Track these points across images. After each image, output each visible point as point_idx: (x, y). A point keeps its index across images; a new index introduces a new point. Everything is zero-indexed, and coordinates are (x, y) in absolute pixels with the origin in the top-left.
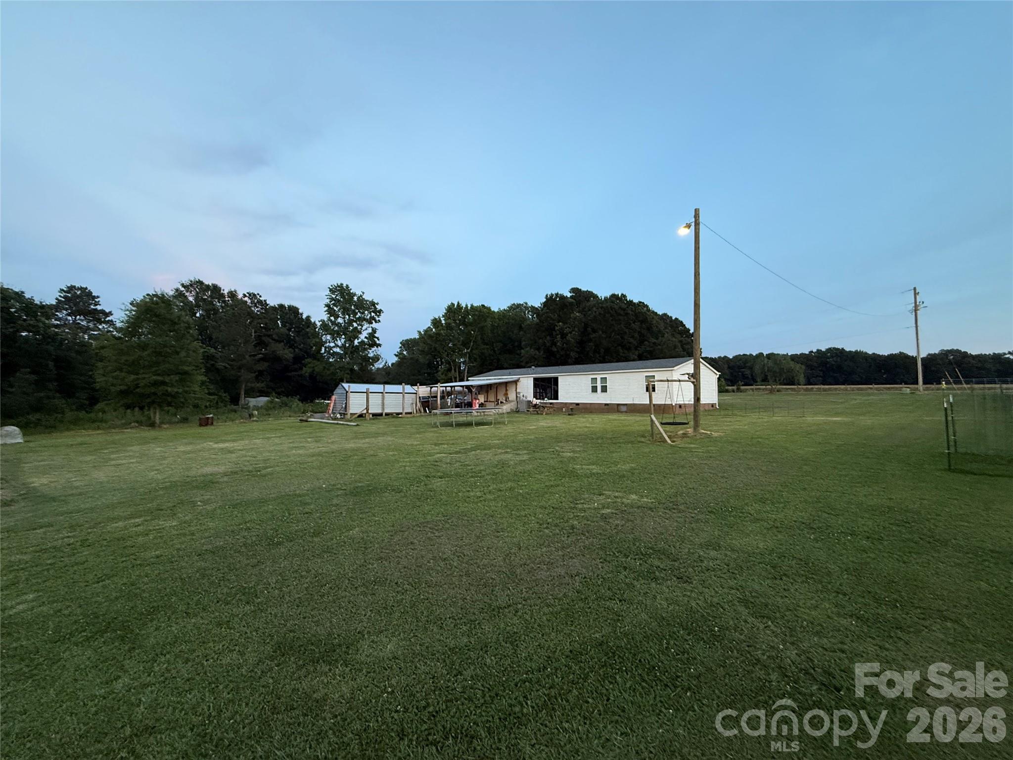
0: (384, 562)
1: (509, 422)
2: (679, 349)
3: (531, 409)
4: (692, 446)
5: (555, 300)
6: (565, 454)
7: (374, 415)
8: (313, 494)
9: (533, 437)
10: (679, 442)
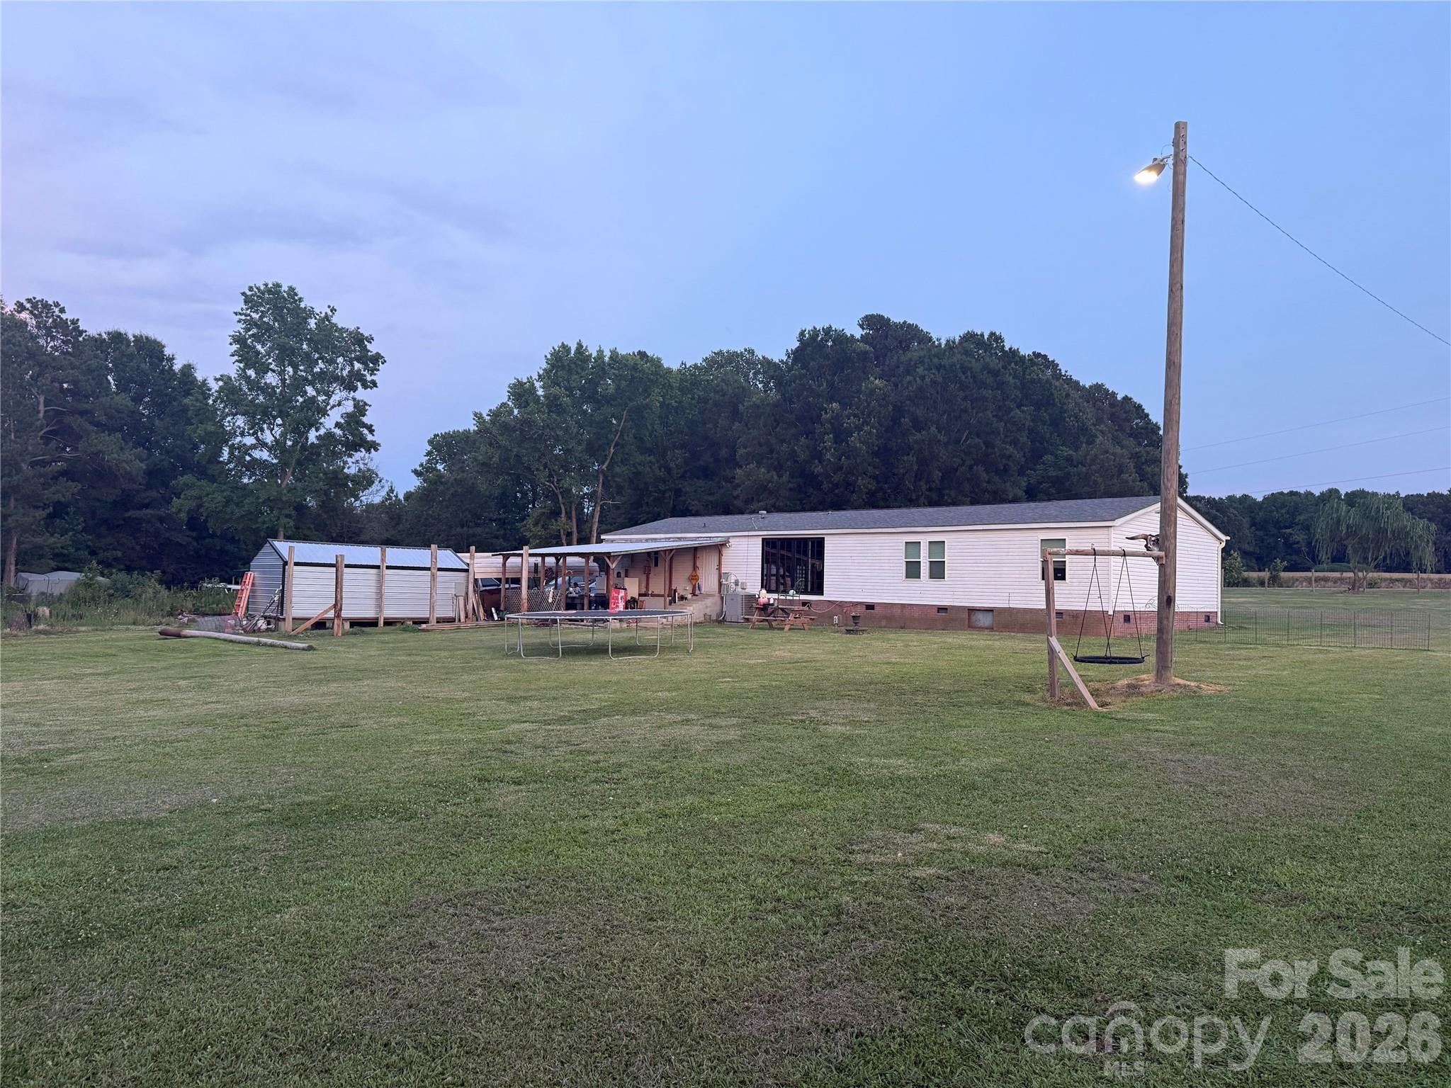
0: (357, 992)
1: (699, 646)
2: (1130, 476)
3: (755, 617)
4: (1150, 716)
5: (822, 345)
6: (830, 729)
7: (356, 623)
8: (185, 821)
9: (755, 685)
10: (1118, 706)
